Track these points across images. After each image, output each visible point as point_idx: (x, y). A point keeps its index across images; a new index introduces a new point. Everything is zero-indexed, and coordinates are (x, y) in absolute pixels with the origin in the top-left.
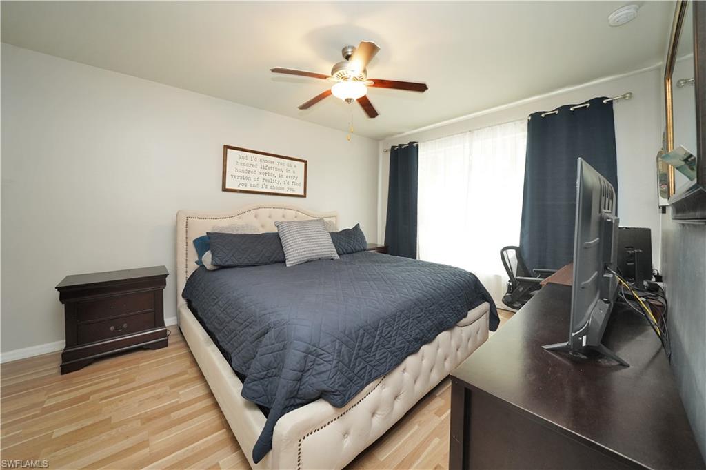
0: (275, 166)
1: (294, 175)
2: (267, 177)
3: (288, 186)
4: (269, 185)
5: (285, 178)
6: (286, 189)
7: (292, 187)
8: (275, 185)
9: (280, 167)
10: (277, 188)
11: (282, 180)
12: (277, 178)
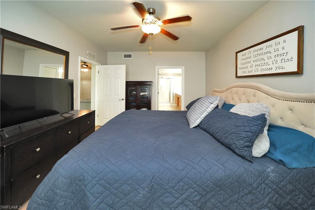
0: (264, 51)
1: (284, 51)
2: (258, 63)
3: (278, 65)
4: (260, 68)
5: (273, 58)
6: (274, 69)
7: (281, 65)
8: (264, 67)
9: (268, 50)
10: (266, 69)
11: (270, 61)
12: (266, 61)
